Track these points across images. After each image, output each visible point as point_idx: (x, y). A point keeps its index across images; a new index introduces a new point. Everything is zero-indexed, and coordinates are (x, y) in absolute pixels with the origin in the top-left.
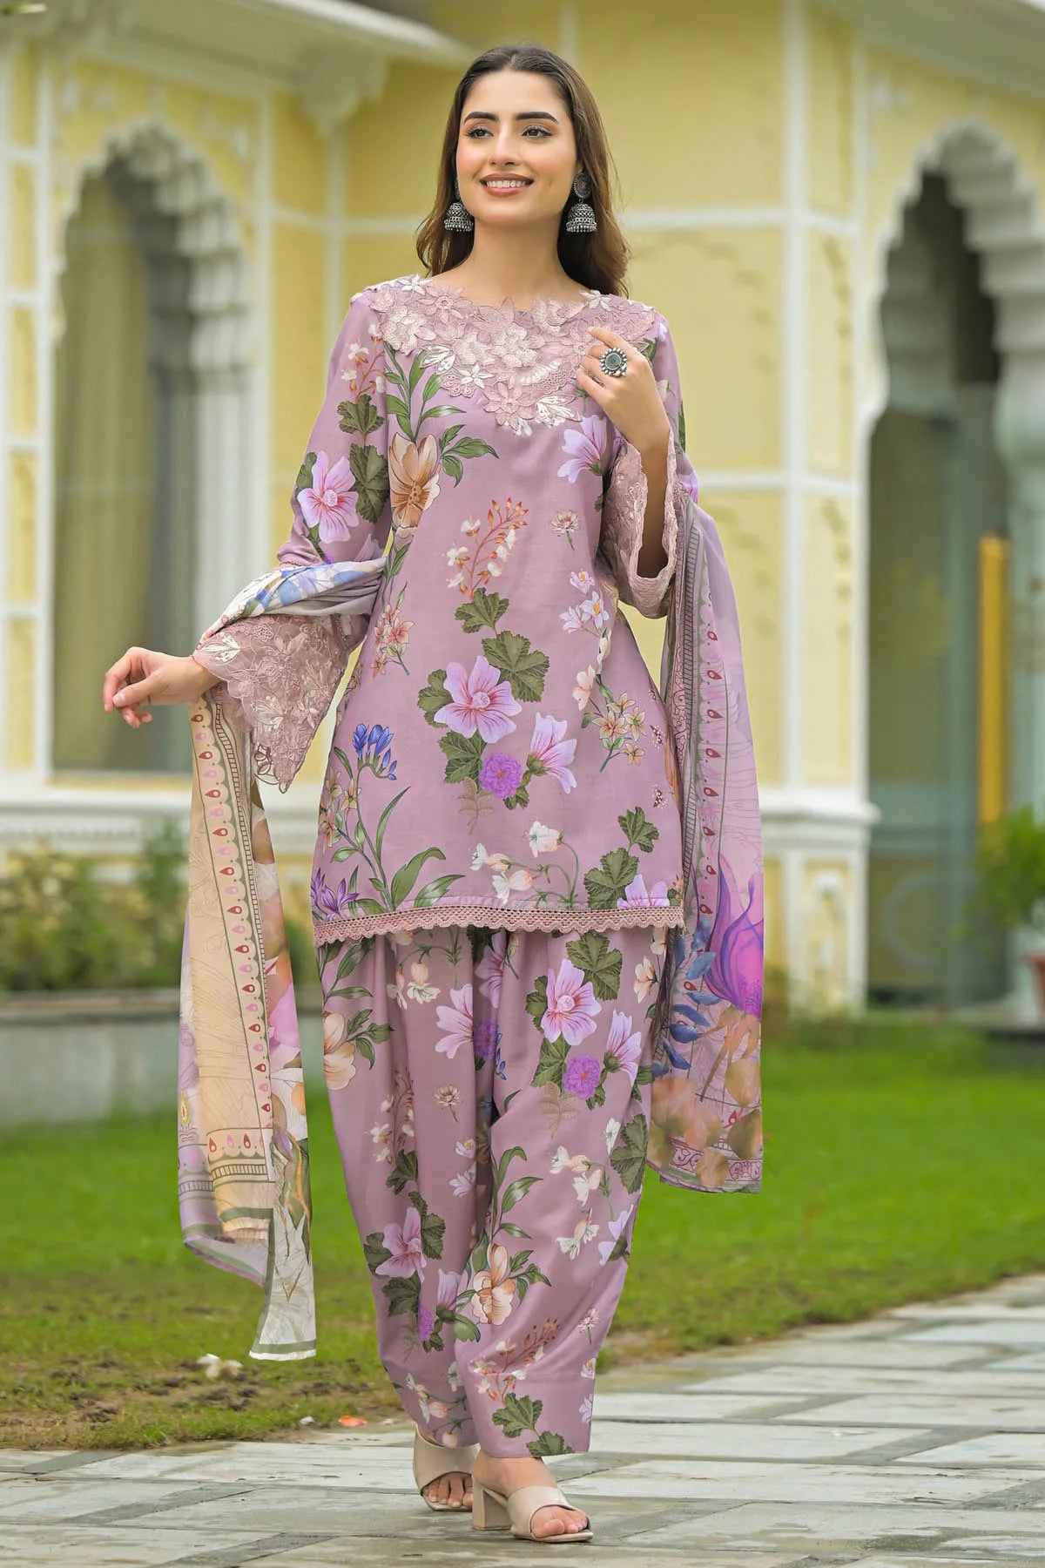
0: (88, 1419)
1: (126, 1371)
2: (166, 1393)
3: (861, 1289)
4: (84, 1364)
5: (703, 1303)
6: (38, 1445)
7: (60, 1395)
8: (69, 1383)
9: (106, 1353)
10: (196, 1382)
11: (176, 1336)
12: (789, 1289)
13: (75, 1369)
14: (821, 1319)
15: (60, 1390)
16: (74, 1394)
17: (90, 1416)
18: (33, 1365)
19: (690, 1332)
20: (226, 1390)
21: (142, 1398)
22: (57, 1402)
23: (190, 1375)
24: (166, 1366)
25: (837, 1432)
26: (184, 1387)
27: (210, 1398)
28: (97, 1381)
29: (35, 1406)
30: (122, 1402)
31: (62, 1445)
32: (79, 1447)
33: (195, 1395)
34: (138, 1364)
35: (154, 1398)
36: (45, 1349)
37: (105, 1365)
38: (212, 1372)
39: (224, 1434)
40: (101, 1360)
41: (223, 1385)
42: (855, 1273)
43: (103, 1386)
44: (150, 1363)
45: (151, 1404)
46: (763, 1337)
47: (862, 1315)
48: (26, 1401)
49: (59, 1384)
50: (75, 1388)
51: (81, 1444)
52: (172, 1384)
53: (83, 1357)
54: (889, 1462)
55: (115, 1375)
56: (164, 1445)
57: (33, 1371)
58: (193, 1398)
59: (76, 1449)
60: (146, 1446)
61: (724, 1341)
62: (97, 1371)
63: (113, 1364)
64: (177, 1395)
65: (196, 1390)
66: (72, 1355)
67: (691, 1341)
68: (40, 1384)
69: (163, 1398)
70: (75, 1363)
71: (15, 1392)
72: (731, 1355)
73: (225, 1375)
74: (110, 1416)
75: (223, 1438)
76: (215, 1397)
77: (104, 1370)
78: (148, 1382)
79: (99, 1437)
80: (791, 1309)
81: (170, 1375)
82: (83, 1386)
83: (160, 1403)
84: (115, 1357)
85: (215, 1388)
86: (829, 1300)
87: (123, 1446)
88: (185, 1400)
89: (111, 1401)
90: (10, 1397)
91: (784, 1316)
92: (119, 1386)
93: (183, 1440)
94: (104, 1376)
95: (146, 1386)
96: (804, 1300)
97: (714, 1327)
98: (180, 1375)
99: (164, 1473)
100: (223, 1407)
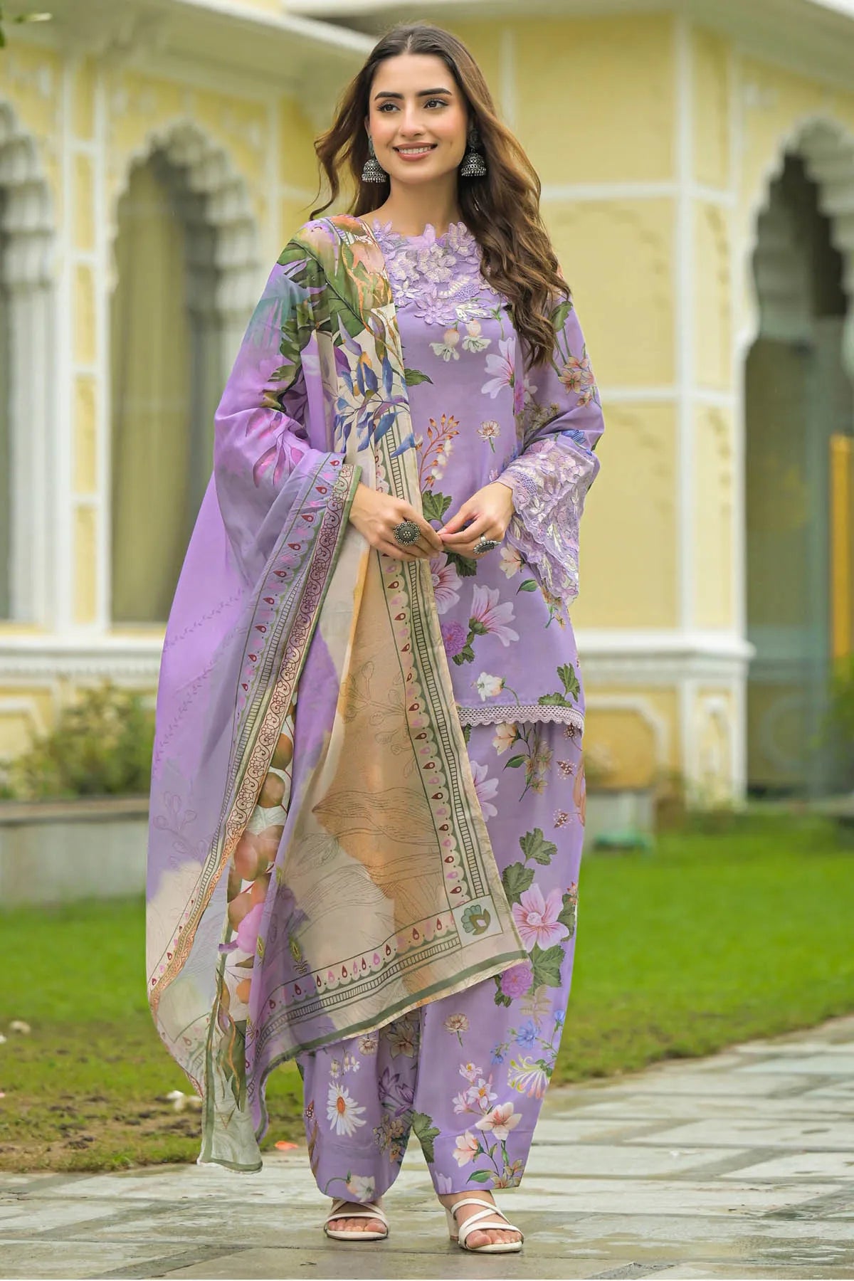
0: (69, 1146)
1: (110, 1105)
2: (138, 1123)
3: (712, 1031)
4: (78, 1098)
5: (586, 1043)
6: (27, 1169)
7: (52, 1126)
8: (62, 1116)
9: (97, 1091)
10: (165, 1114)
11: (155, 1075)
12: (655, 1030)
13: (70, 1103)
14: (677, 1055)
15: (53, 1121)
16: (63, 1125)
17: (71, 1143)
18: (37, 1100)
19: (570, 1067)
20: (186, 1121)
21: (119, 1127)
22: (49, 1132)
23: (162, 1108)
24: (144, 1100)
25: (675, 1153)
26: (153, 1118)
27: (174, 1127)
28: (86, 1113)
29: (30, 1136)
30: (103, 1131)
31: (46, 1169)
32: (59, 1170)
33: (163, 1125)
34: (121, 1099)
35: (129, 1128)
36: (47, 1087)
37: (94, 1100)
38: (178, 1106)
39: (177, 1159)
40: (91, 1096)
41: (186, 1116)
42: (710, 1016)
43: (89, 1117)
44: (131, 1098)
45: (125, 1133)
46: (629, 1070)
47: (712, 1051)
48: (23, 1131)
49: (53, 1116)
50: (67, 1120)
51: (61, 1167)
52: (145, 1116)
53: (77, 1093)
54: (711, 1178)
55: (101, 1108)
56: (128, 1168)
57: (36, 1105)
58: (160, 1128)
59: (57, 1172)
60: (113, 1169)
61: (598, 1074)
62: (86, 1105)
63: (102, 1099)
64: (149, 1125)
65: (163, 1121)
66: (70, 1092)
67: (571, 1075)
68: (38, 1116)
69: (135, 1128)
70: (70, 1098)
71: (17, 1124)
72: (603, 1086)
73: (189, 1108)
74: (88, 1143)
75: (177, 1162)
76: (178, 1126)
77: (93, 1103)
78: (125, 1115)
79: (74, 1162)
80: (656, 1046)
81: (143, 1108)
82: (73, 1116)
83: (132, 1132)
84: (103, 1093)
85: (179, 1118)
86: (685, 1040)
87: (94, 1169)
88: (153, 1130)
89: (94, 1130)
90: (13, 1129)
91: (649, 1053)
92: (103, 1118)
93: (144, 1163)
94: (92, 1109)
95: (123, 1117)
96: (667, 1039)
97: (589, 1064)
98: (153, 1108)
99: (124, 1192)
100: (183, 1135)
